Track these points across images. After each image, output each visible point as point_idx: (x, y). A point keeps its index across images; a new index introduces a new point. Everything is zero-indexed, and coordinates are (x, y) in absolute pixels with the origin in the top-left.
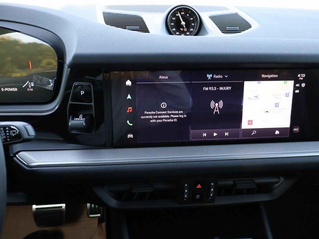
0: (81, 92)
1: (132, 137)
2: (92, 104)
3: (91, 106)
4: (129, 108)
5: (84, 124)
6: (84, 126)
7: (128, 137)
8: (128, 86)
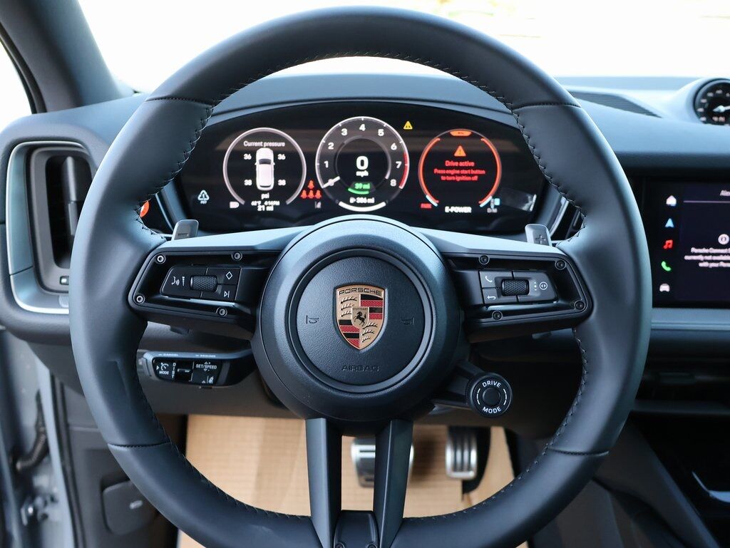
4: (668, 242)
7: (661, 290)
8: (670, 207)
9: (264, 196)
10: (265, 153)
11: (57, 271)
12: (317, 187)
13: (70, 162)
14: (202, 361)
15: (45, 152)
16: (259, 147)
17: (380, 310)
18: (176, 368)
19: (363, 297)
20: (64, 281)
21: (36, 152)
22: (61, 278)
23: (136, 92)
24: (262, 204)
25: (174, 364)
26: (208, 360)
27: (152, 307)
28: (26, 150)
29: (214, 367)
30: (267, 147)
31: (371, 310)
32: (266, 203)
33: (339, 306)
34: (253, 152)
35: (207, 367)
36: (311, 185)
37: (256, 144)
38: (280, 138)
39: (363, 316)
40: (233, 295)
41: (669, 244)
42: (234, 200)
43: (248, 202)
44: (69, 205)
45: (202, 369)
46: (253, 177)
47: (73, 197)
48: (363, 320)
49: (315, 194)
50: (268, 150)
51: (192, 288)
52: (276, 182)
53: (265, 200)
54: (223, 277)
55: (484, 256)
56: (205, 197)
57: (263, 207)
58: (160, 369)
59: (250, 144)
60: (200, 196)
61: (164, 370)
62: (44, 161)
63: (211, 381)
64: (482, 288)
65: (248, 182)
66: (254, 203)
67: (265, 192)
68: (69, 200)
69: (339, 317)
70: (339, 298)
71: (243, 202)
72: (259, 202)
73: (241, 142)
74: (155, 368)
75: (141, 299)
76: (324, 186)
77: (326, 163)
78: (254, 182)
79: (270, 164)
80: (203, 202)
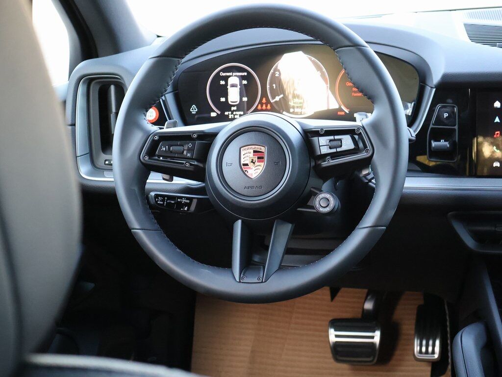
0: (445, 114)
1: (499, 166)
2: (456, 127)
3: (455, 129)
4: (496, 133)
5: (448, 146)
6: (448, 147)
7: (494, 166)
8: (497, 108)
9: (233, 108)
10: (234, 80)
11: (104, 156)
12: (268, 102)
13: (112, 88)
14: (181, 198)
15: (98, 82)
16: (230, 76)
17: (262, 158)
18: (167, 200)
19: (255, 152)
20: (107, 162)
21: (93, 83)
22: (106, 161)
23: (158, 36)
24: (232, 114)
25: (166, 198)
26: (185, 197)
27: (152, 162)
28: (87, 82)
29: (188, 201)
30: (235, 76)
31: (258, 158)
32: (234, 113)
33: (242, 157)
34: (226, 79)
35: (184, 201)
36: (264, 100)
37: (228, 74)
38: (243, 70)
39: (254, 161)
40: (192, 155)
41: (497, 134)
42: (214, 111)
43: (223, 113)
44: (111, 115)
45: (181, 202)
46: (226, 96)
47: (114, 110)
48: (254, 163)
49: (266, 106)
51: (171, 152)
52: (241, 99)
53: (234, 111)
54: (187, 146)
55: (322, 129)
56: (195, 109)
57: (233, 115)
58: (158, 201)
59: (224, 74)
60: (192, 108)
61: (160, 201)
62: (97, 88)
63: (186, 209)
64: (320, 146)
65: (223, 99)
66: (226, 113)
67: (234, 106)
68: (111, 112)
69: (242, 162)
70: (242, 153)
71: (219, 113)
72: (230, 113)
73: (218, 73)
74: (155, 200)
75: (147, 158)
76: (272, 101)
77: (274, 85)
78: (227, 99)
79: (237, 87)
80: (194, 113)
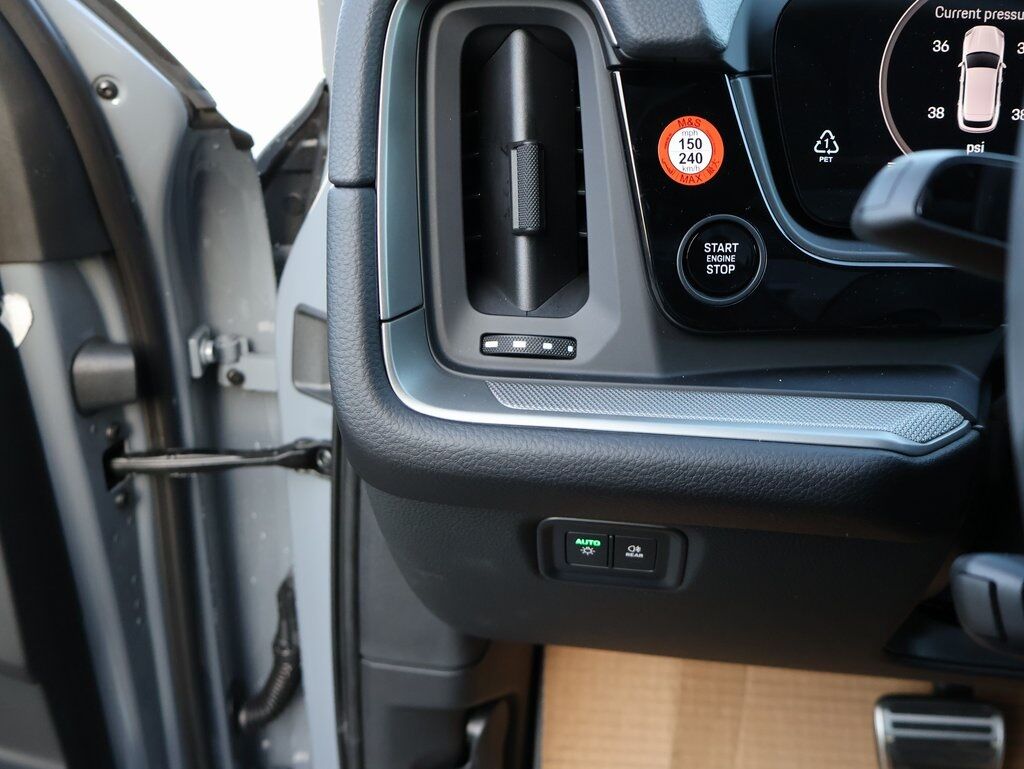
10: (984, 37)
11: (475, 320)
16: (972, 23)
20: (490, 344)
22: (485, 337)
30: (990, 23)
34: (956, 32)
37: (966, 14)
46: (950, 100)
50: (994, 29)
52: (1005, 113)
56: (832, 147)
59: (950, 14)
60: (818, 143)
62: (459, 37)
65: (937, 113)
67: (975, 139)
73: (929, 8)
78: (952, 111)
79: (993, 65)
80: (825, 159)
